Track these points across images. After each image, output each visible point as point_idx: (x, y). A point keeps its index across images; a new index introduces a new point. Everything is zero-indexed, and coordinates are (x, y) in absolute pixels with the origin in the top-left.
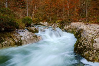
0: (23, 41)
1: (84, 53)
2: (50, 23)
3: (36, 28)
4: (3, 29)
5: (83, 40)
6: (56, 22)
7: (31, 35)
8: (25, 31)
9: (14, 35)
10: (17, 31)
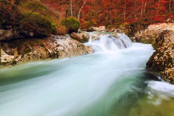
0: (60, 52)
1: (167, 70)
2: (109, 28)
3: (85, 35)
4: (32, 34)
5: (166, 47)
6: (121, 27)
7: (74, 44)
8: (65, 39)
9: (48, 42)
10: (54, 37)
